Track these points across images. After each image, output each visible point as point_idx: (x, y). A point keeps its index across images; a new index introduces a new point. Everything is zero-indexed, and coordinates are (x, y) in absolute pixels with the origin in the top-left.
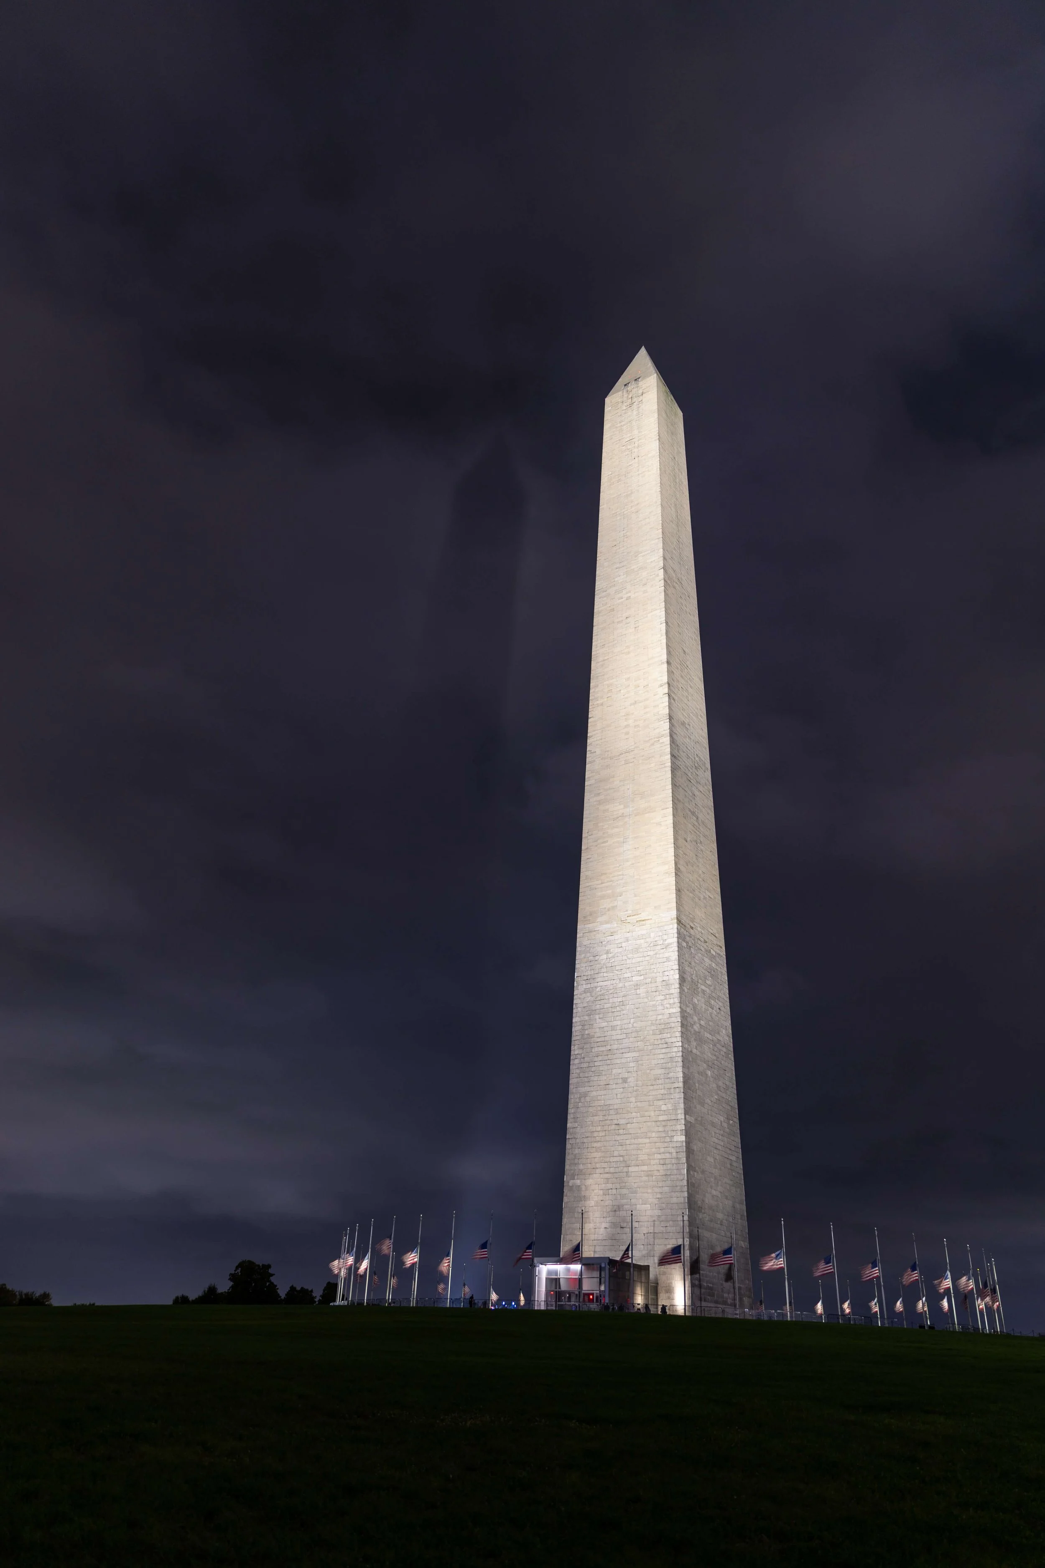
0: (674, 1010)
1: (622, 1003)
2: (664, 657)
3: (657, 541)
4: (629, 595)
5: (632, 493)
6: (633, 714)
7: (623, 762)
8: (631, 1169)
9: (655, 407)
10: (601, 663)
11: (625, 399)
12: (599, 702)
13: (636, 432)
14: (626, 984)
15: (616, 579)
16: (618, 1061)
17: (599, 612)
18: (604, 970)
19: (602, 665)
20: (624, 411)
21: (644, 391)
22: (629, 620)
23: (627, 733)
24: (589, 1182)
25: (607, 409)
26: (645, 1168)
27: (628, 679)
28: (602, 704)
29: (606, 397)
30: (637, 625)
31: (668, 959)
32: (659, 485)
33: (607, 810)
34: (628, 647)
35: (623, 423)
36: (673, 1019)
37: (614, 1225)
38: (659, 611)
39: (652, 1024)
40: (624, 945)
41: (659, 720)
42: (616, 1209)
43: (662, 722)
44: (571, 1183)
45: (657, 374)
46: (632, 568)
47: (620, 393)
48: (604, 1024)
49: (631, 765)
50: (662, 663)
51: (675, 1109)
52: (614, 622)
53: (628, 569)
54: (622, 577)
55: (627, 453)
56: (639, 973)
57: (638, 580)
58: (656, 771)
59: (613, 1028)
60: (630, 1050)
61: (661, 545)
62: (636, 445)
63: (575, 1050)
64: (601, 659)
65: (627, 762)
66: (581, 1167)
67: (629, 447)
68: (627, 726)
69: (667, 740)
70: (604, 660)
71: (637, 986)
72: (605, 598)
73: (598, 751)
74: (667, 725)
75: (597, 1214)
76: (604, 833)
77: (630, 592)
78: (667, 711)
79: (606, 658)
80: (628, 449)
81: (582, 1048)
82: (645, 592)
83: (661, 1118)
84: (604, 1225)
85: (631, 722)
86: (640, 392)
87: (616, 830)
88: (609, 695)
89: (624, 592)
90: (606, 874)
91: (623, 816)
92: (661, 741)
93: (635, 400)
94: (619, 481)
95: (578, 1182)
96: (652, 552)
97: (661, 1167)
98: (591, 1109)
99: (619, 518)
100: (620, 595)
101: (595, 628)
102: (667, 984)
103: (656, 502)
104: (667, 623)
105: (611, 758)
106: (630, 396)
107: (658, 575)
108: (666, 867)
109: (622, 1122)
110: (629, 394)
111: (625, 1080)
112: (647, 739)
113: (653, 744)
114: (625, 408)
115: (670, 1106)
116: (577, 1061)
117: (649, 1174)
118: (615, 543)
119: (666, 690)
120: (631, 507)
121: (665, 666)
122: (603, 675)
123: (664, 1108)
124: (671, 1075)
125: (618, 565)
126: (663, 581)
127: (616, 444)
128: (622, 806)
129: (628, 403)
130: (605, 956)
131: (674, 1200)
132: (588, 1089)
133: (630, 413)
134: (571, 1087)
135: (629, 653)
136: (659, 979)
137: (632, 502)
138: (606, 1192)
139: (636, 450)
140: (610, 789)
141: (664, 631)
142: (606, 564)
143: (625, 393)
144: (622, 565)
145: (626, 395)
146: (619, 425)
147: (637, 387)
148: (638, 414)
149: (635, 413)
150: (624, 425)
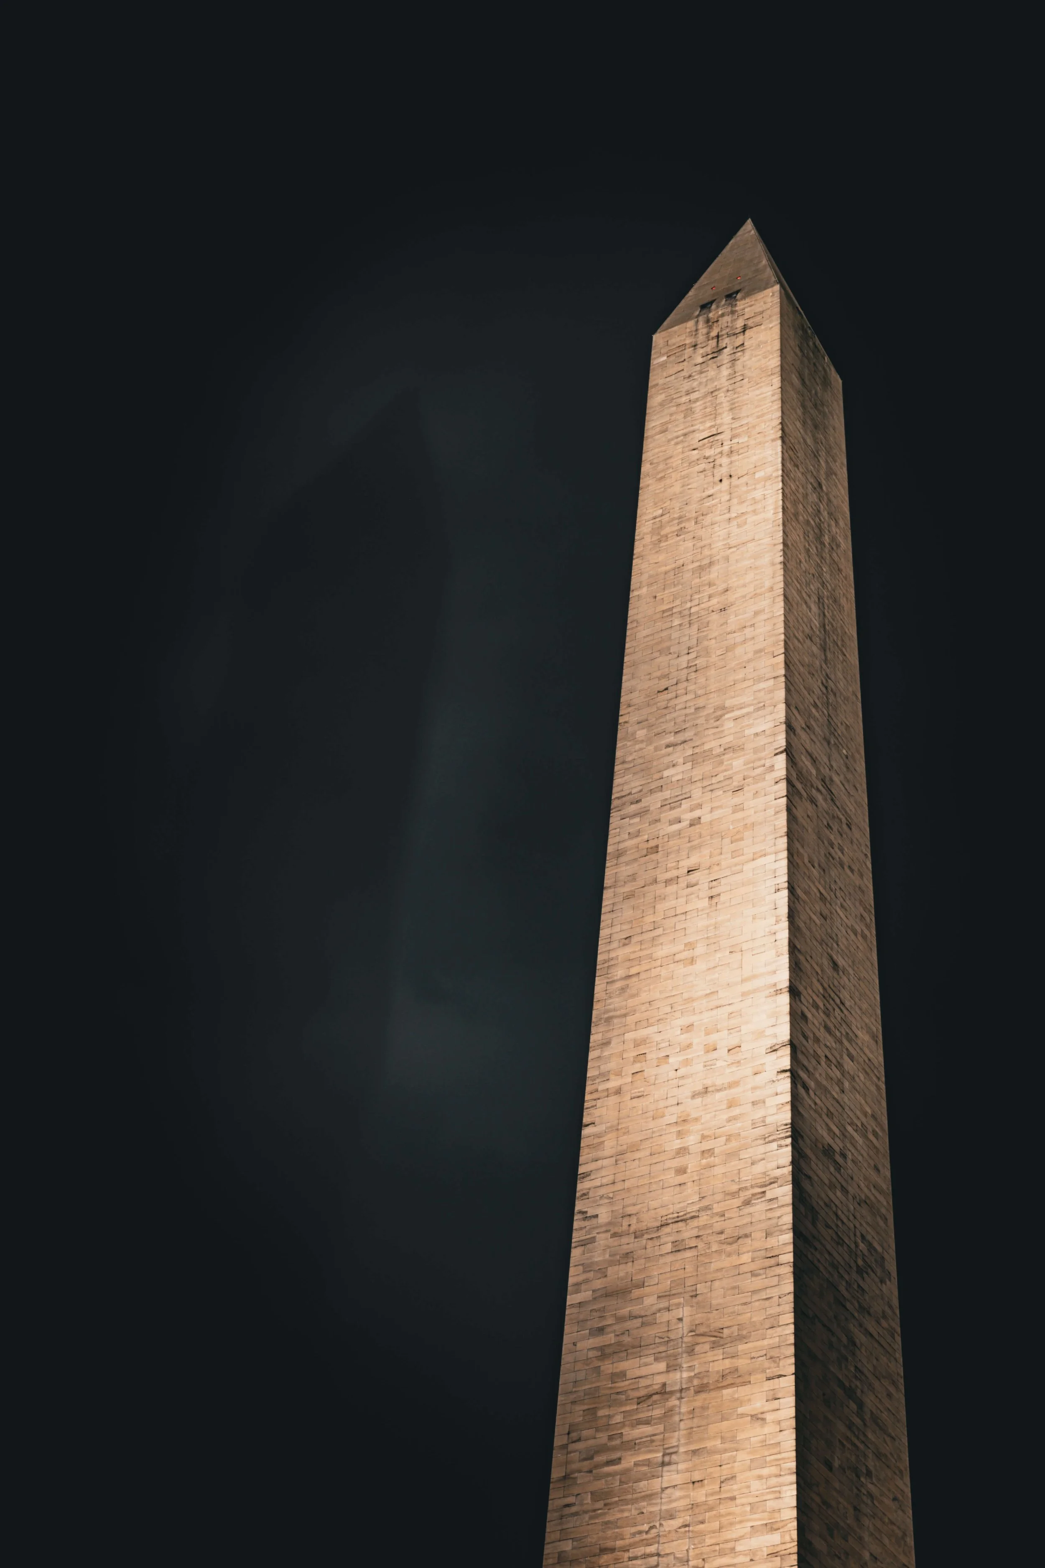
2: (783, 977)
3: (771, 682)
4: (697, 813)
5: (711, 564)
6: (696, 1119)
7: (668, 1247)
9: (774, 361)
10: (618, 985)
11: (701, 338)
12: (613, 1084)
13: (726, 418)
15: (666, 773)
17: (619, 854)
19: (623, 990)
20: (698, 368)
21: (750, 323)
22: (693, 877)
23: (681, 1171)
25: (657, 360)
27: (689, 1028)
28: (618, 1091)
29: (654, 332)
30: (714, 892)
32: (781, 547)
33: (622, 1375)
34: (690, 946)
35: (693, 396)
38: (772, 858)
41: (766, 1140)
43: (774, 1145)
45: (782, 286)
46: (707, 747)
47: (691, 324)
49: (688, 1254)
50: (778, 992)
52: (655, 881)
53: (697, 750)
54: (680, 769)
55: (702, 466)
57: (721, 777)
58: (753, 1274)
61: (781, 694)
62: (726, 448)
64: (620, 973)
65: (678, 1248)
67: (708, 452)
68: (683, 1151)
69: (784, 1192)
70: (629, 977)
72: (637, 820)
73: (604, 1215)
74: (785, 1154)
76: (611, 1438)
77: (700, 806)
78: (786, 1116)
79: (633, 971)
80: (706, 458)
82: (738, 808)
85: (691, 1140)
86: (740, 323)
87: (647, 1430)
88: (637, 1067)
89: (685, 805)
90: (612, 1550)
91: (664, 1392)
92: (769, 1195)
93: (725, 342)
96: (758, 709)
99: (676, 622)
100: (674, 814)
101: (606, 895)
103: (771, 589)
104: (791, 889)
105: (637, 1235)
106: (714, 333)
107: (772, 768)
108: (775, 1538)
110: (710, 327)
112: (735, 1188)
113: (747, 1203)
114: (700, 360)
118: (664, 684)
119: (786, 1063)
120: (710, 597)
121: (785, 1000)
122: (625, 1015)
125: (671, 739)
126: (783, 785)
127: (677, 444)
128: (662, 1366)
129: (708, 349)
133: (712, 373)
135: (692, 961)
137: (710, 585)
139: (725, 461)
140: (632, 1317)
141: (784, 910)
142: (641, 734)
143: (701, 325)
144: (680, 737)
145: (703, 330)
146: (684, 399)
147: (733, 312)
148: (731, 377)
149: (725, 372)
150: (697, 400)
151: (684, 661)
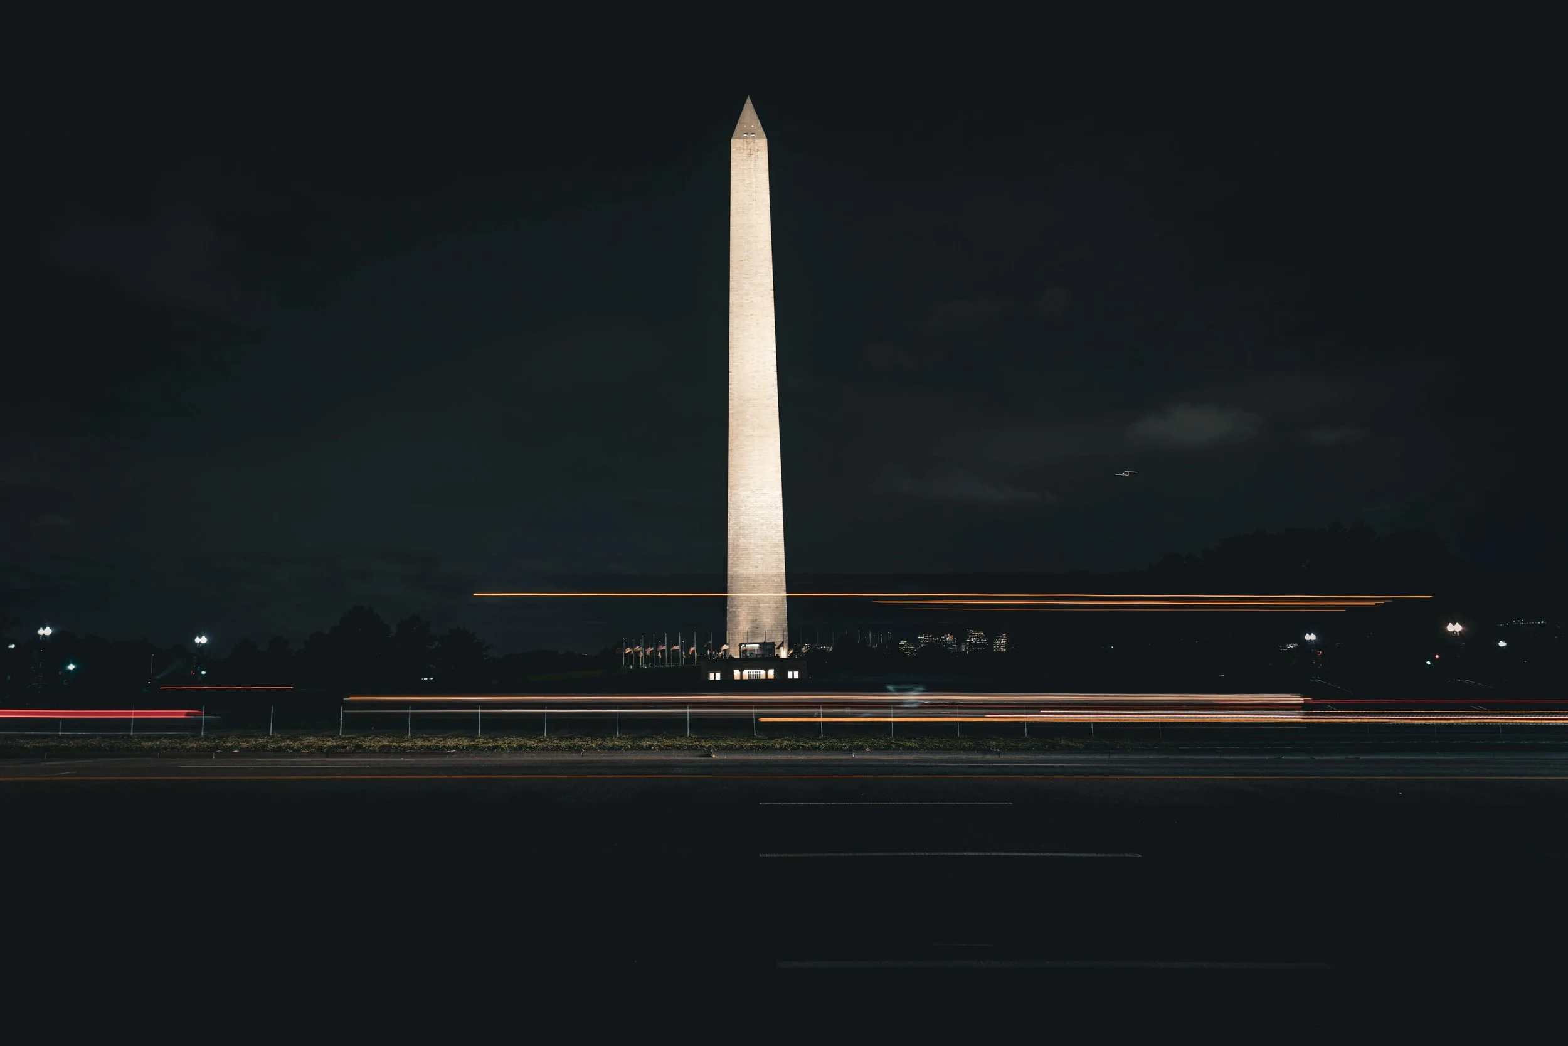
0: (780, 538)
1: (754, 532)
2: (775, 349)
3: (769, 268)
4: (752, 299)
5: (752, 227)
6: (756, 377)
7: (751, 405)
8: (761, 605)
11: (745, 148)
12: (735, 364)
13: (754, 179)
14: (757, 523)
15: (744, 285)
16: (753, 558)
18: (744, 514)
20: (745, 158)
21: (759, 148)
22: (752, 317)
23: (753, 388)
24: (739, 610)
25: (733, 150)
26: (767, 605)
27: (753, 355)
28: (737, 366)
29: (731, 138)
31: (778, 514)
34: (752, 334)
35: (744, 167)
36: (780, 542)
37: (753, 627)
38: (771, 317)
39: (770, 543)
40: (755, 504)
41: (772, 386)
42: (754, 621)
44: (731, 610)
46: (753, 281)
47: (742, 141)
48: (745, 541)
50: (774, 352)
51: (781, 581)
53: (751, 281)
56: (763, 519)
57: (756, 291)
58: (770, 415)
59: (750, 543)
60: (758, 553)
61: (772, 273)
63: (730, 551)
65: (753, 406)
66: (735, 603)
67: (750, 189)
68: (753, 384)
71: (762, 524)
72: (737, 296)
73: (736, 394)
74: (776, 390)
75: (745, 623)
76: (741, 443)
78: (776, 382)
79: (739, 337)
80: (748, 191)
81: (734, 551)
82: (762, 301)
83: (775, 584)
84: (748, 627)
85: (755, 382)
86: (756, 148)
87: (750, 443)
88: (740, 364)
89: (750, 296)
90: (743, 465)
91: (752, 435)
92: (773, 399)
93: (752, 152)
94: (743, 212)
95: (734, 609)
96: (766, 275)
97: (774, 605)
98: (739, 579)
99: (744, 241)
100: (746, 298)
101: (730, 314)
102: (777, 526)
103: (768, 241)
105: (744, 401)
106: (749, 148)
109: (755, 585)
110: (748, 144)
111: (756, 567)
112: (765, 395)
113: (768, 399)
114: (745, 156)
115: (779, 580)
116: (731, 557)
117: (769, 607)
118: (741, 259)
120: (752, 237)
121: (775, 354)
123: (776, 580)
124: (780, 566)
125: (744, 276)
126: (773, 299)
127: (740, 182)
128: (751, 430)
129: (748, 153)
130: (744, 508)
131: (781, 618)
132: (737, 570)
133: (749, 162)
134: (728, 568)
135: (753, 338)
136: (773, 523)
137: (752, 233)
138: (748, 614)
139: (754, 195)
140: (744, 418)
141: (774, 332)
143: (745, 143)
144: (748, 276)
145: (746, 145)
146: (741, 167)
147: (754, 142)
148: (755, 166)
149: (753, 163)
150: (745, 169)
151: (746, 253)
